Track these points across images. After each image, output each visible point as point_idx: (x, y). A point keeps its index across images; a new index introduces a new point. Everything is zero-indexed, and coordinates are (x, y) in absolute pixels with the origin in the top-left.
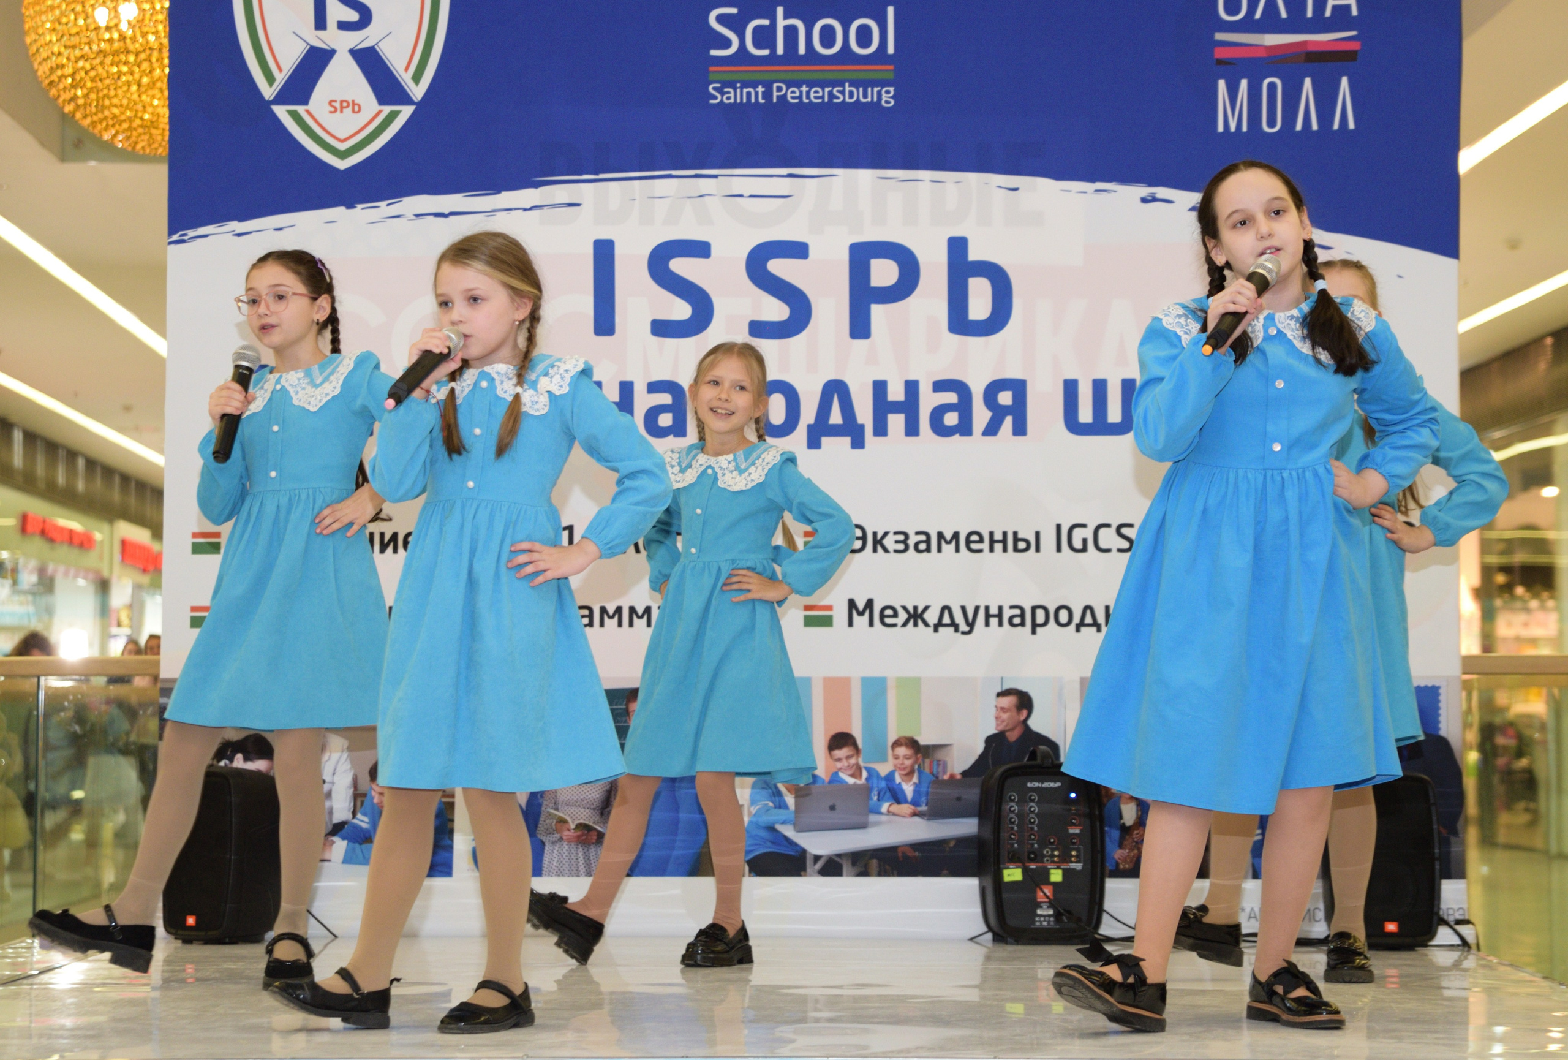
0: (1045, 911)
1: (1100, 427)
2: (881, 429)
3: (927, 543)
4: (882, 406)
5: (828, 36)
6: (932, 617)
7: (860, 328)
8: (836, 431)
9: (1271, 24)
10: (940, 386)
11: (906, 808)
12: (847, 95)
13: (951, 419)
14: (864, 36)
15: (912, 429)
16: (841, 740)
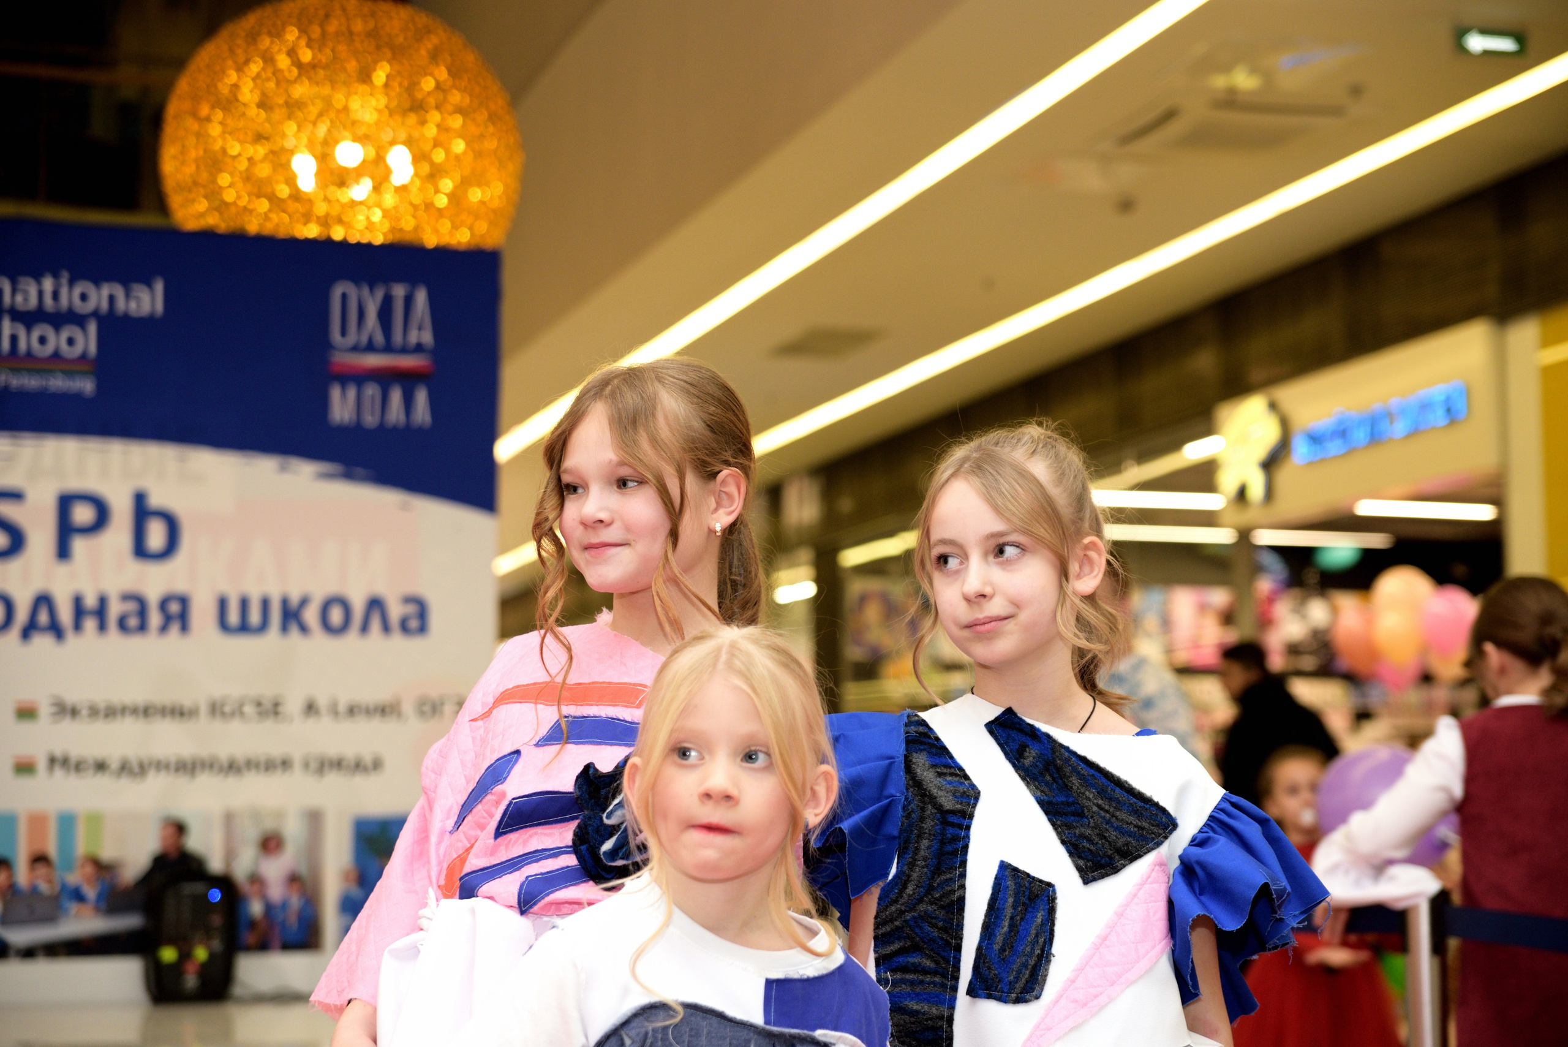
0: (191, 981)
1: (244, 628)
2: (78, 626)
3: (111, 712)
4: (79, 610)
5: (42, 340)
6: (114, 765)
7: (63, 552)
8: (44, 630)
9: (370, 348)
10: (126, 597)
11: (87, 910)
12: (58, 383)
13: (133, 622)
14: (71, 341)
15: (102, 627)
16: (40, 859)
